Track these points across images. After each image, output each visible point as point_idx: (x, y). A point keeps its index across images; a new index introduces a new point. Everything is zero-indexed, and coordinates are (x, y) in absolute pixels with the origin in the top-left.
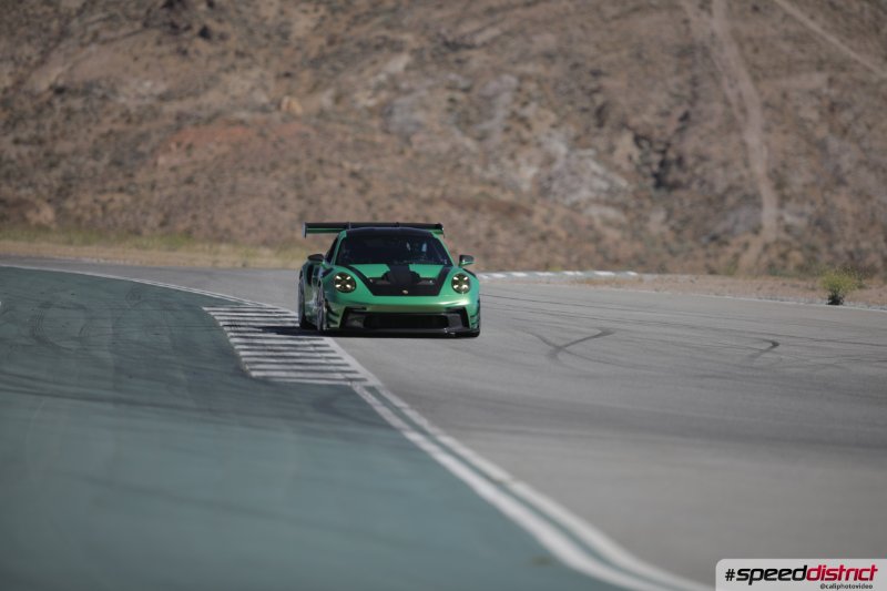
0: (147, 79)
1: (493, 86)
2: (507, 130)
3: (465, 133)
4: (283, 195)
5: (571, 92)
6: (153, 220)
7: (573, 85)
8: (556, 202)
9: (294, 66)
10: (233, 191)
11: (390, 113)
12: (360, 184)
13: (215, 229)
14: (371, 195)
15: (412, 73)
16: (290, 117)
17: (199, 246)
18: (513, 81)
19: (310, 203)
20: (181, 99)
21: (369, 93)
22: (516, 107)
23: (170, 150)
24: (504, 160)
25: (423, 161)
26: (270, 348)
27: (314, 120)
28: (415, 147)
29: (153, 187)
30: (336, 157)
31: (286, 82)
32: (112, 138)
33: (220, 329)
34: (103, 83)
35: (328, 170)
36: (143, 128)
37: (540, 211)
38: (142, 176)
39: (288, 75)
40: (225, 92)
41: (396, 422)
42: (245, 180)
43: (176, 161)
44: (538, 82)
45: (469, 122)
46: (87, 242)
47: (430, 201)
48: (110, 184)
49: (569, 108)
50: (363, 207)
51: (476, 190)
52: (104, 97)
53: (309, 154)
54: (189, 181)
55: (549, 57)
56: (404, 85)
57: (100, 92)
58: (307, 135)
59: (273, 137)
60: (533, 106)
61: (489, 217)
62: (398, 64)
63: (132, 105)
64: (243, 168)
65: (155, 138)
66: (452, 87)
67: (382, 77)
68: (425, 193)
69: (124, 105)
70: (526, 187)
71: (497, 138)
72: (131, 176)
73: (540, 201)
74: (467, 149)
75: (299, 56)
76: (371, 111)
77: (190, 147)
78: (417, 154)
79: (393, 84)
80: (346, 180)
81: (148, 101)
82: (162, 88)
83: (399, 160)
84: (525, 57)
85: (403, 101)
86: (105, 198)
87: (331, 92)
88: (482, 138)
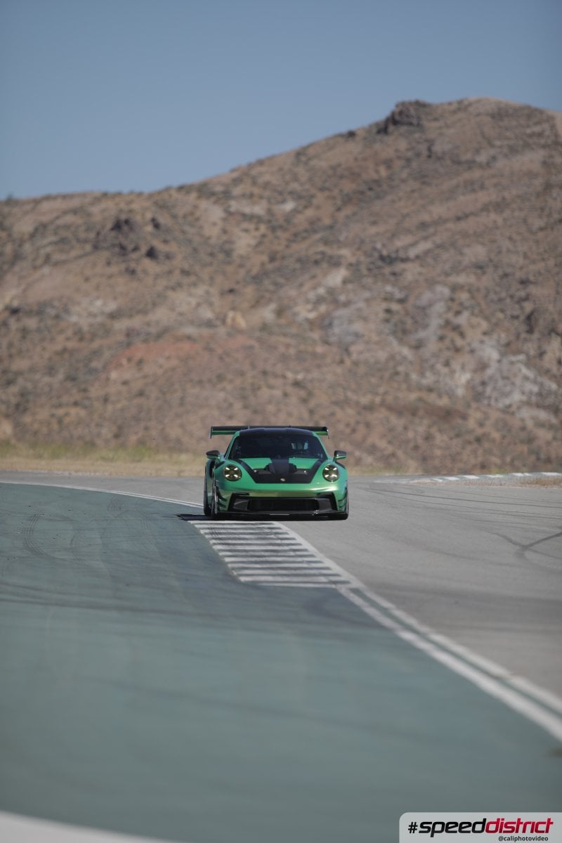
0: (98, 298)
1: (427, 296)
2: (441, 338)
3: (401, 341)
4: (231, 405)
5: (500, 300)
6: (107, 432)
7: (503, 295)
8: (489, 405)
9: (238, 283)
10: (182, 402)
11: (330, 325)
12: (303, 393)
13: (166, 438)
14: (312, 403)
15: (350, 286)
16: (235, 331)
17: (160, 457)
18: (446, 292)
19: (255, 412)
20: (131, 316)
21: (309, 307)
22: (450, 316)
23: (121, 365)
24: (439, 366)
25: (362, 370)
26: (252, 553)
27: (257, 334)
28: (354, 356)
29: (106, 400)
30: (279, 368)
31: (231, 297)
32: (66, 356)
33: (202, 536)
34: (56, 303)
35: (272, 381)
36: (96, 345)
37: (475, 415)
38: (95, 391)
39: (231, 291)
40: (172, 309)
41: (387, 622)
42: (193, 391)
43: (127, 375)
44: (469, 291)
45: (405, 332)
46: (55, 456)
47: (370, 408)
48: (65, 399)
49: (500, 315)
50: (306, 415)
51: (413, 396)
52: (57, 317)
53: (253, 366)
54: (141, 394)
55: (480, 267)
56: (342, 298)
57: (52, 312)
58: (251, 347)
59: (220, 351)
60: (466, 314)
61: (426, 422)
62: (336, 278)
63: (85, 323)
64: (191, 381)
65: (107, 354)
66: (388, 298)
67: (321, 291)
68: (365, 400)
69: (75, 324)
70: (460, 392)
71: (432, 346)
72: (85, 390)
73: (474, 405)
74: (405, 358)
75: (242, 272)
76: (311, 323)
77: (140, 362)
78: (356, 364)
79: (332, 297)
80: (289, 389)
81: (99, 319)
82: (112, 306)
83: (339, 370)
84: (456, 269)
85: (341, 312)
86: (61, 412)
87: (273, 306)
88: (418, 346)
